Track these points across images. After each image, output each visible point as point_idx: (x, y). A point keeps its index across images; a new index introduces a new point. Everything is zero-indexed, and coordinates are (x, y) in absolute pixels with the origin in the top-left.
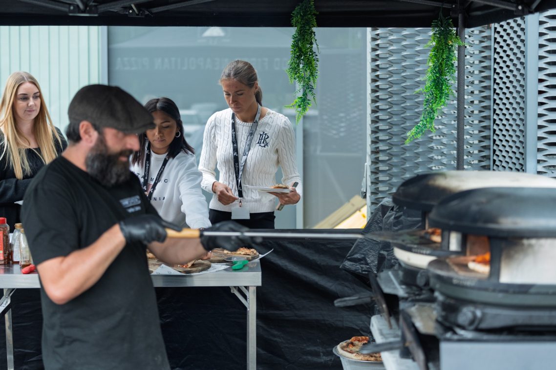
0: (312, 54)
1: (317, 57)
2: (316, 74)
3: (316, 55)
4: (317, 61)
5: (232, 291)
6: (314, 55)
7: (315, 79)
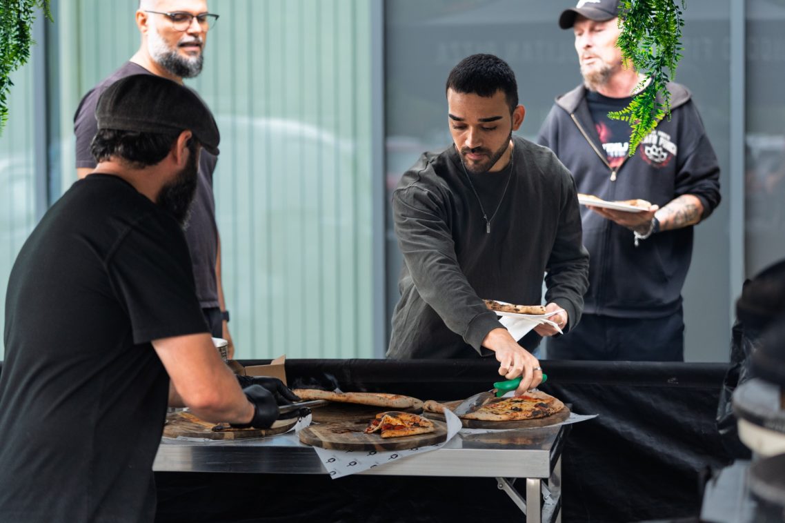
0: (672, 10)
1: (681, 17)
2: (677, 52)
3: (680, 13)
4: (681, 24)
5: (499, 486)
6: (675, 12)
7: (674, 61)
